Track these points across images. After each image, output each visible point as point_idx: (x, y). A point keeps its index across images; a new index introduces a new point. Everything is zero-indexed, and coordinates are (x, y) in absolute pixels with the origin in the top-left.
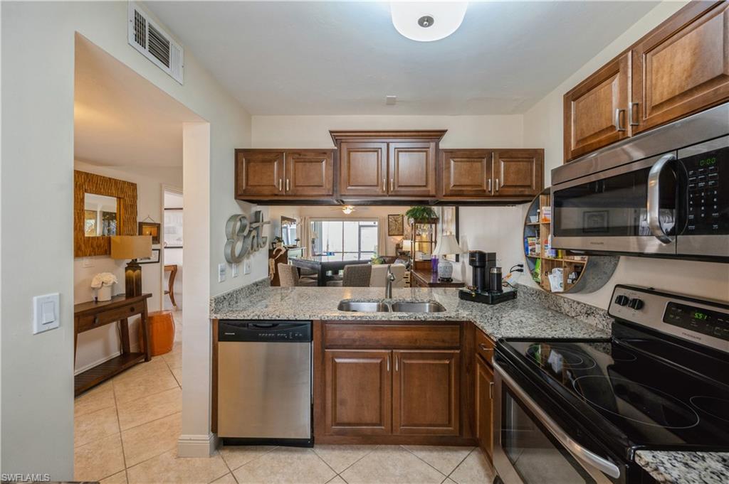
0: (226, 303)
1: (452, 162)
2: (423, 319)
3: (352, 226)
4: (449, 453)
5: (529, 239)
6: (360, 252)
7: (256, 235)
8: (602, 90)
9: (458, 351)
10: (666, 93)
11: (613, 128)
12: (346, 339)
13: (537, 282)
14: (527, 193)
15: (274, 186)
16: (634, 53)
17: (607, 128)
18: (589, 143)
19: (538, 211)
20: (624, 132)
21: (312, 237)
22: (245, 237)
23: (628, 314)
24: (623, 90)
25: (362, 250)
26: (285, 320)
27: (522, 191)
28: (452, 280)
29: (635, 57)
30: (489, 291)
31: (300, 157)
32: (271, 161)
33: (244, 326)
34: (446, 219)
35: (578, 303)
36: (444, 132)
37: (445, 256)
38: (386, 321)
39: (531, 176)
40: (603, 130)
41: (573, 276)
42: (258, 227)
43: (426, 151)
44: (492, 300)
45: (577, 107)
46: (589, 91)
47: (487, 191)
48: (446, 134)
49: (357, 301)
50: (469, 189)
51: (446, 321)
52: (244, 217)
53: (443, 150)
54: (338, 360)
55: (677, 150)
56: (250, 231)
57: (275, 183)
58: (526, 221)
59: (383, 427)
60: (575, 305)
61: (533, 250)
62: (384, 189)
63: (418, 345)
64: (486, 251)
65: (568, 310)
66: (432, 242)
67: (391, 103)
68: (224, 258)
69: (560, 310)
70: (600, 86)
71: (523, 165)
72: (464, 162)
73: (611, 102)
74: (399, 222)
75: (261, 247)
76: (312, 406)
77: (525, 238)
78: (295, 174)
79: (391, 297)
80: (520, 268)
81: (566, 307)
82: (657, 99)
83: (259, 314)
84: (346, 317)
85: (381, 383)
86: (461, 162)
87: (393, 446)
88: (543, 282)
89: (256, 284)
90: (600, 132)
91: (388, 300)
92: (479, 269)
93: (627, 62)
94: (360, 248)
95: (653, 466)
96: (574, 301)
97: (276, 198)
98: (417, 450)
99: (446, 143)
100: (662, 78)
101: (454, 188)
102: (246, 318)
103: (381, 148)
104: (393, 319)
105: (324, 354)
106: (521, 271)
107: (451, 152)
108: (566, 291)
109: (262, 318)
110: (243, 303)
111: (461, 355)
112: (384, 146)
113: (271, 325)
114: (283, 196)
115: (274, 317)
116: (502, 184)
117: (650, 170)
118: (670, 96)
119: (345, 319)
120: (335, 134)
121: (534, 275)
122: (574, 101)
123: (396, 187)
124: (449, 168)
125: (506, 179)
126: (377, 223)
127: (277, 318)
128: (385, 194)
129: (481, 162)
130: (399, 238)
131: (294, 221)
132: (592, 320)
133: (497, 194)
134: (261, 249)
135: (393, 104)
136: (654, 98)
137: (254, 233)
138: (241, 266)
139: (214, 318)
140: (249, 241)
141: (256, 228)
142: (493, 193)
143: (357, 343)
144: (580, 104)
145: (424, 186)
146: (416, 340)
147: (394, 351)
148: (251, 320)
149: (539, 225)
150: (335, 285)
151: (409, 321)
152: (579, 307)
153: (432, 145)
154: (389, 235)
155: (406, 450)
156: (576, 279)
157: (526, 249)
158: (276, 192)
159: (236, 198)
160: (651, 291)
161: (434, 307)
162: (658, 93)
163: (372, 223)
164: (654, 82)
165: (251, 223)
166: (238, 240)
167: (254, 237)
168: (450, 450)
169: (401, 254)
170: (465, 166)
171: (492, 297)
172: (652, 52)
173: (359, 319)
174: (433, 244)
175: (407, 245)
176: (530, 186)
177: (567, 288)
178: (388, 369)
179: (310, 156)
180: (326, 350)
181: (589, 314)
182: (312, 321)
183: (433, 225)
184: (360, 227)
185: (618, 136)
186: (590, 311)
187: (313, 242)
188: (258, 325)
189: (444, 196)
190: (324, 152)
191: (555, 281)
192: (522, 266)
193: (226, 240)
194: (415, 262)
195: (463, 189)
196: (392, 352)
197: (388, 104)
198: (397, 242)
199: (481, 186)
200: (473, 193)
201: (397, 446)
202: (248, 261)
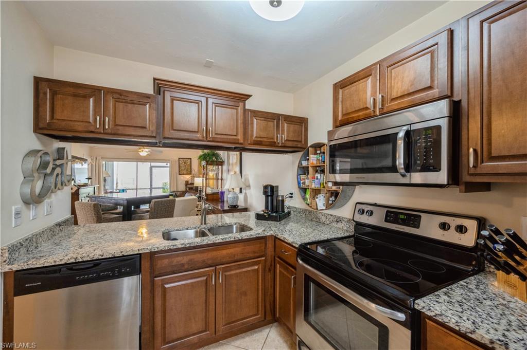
0: (23, 250)
1: (255, 120)
2: (240, 238)
3: (145, 167)
4: (256, 335)
5: (301, 176)
6: (151, 189)
7: (60, 173)
8: (361, 84)
9: (263, 258)
10: (399, 92)
11: (367, 108)
12: (175, 265)
13: (307, 204)
14: (299, 146)
15: (90, 122)
16: (381, 66)
17: (363, 108)
18: (351, 116)
19: (308, 158)
20: (374, 112)
21: (104, 176)
22: (45, 175)
23: (364, 219)
24: (374, 87)
25: (153, 187)
26: (110, 258)
27: (296, 144)
28: (238, 207)
29: (381, 68)
30: (276, 212)
31: (120, 97)
32: (86, 97)
33: (55, 272)
34: (231, 162)
35: (331, 215)
36: (250, 96)
37: (233, 189)
38: (212, 244)
39: (302, 134)
40: (361, 109)
41: (333, 198)
42: (62, 164)
43: (237, 109)
44: (280, 218)
45: (343, 93)
46: (351, 84)
47: (277, 143)
48: (251, 97)
49: (177, 230)
50: (265, 140)
51: (257, 237)
52: (46, 154)
53: (248, 109)
54: (167, 286)
55: (410, 124)
56: (54, 169)
57: (91, 120)
58: (299, 163)
59: (208, 332)
60: (329, 217)
61: (304, 183)
62: (204, 136)
63: (235, 259)
64: (274, 185)
65: (324, 220)
66: (218, 179)
67: (208, 65)
68: (20, 198)
69: (320, 220)
70: (359, 82)
71: (297, 127)
72: (262, 120)
73: (366, 93)
74: (188, 164)
75: (66, 185)
76: (140, 334)
77: (298, 175)
78: (115, 113)
79: (205, 224)
80: (291, 195)
81: (323, 219)
82: (394, 95)
83: (75, 256)
84: (176, 245)
85: (206, 296)
86: (260, 120)
87: (214, 344)
88: (311, 204)
89: (59, 225)
90: (358, 110)
91: (204, 226)
92: (270, 197)
93: (377, 70)
94: (151, 185)
95: (427, 308)
96: (328, 215)
97: (91, 135)
98: (233, 341)
99: (250, 105)
100: (397, 83)
101: (255, 139)
102: (57, 263)
103: (201, 101)
104: (217, 242)
105: (153, 283)
106: (291, 197)
107: (254, 112)
108: (327, 208)
109: (81, 260)
110: (45, 246)
111: (265, 260)
112: (204, 100)
113: (92, 265)
114: (100, 133)
115: (96, 257)
116: (286, 139)
117: (397, 135)
118: (402, 94)
119: (175, 247)
120: (159, 82)
121: (304, 199)
122: (341, 89)
123: (213, 135)
124: (252, 124)
125: (287, 136)
126: (169, 164)
127: (100, 257)
128: (205, 139)
129: (273, 122)
130: (188, 177)
131: (86, 160)
132: (340, 225)
133: (283, 145)
134: (65, 187)
135: (210, 67)
136: (392, 94)
137: (58, 170)
138: (40, 206)
139: (7, 270)
140: (52, 180)
141: (61, 166)
142: (280, 145)
143: (186, 266)
144: (345, 92)
145: (234, 135)
146: (235, 255)
147: (217, 267)
148: (66, 264)
149: (308, 167)
150: (141, 218)
151: (230, 241)
152: (332, 218)
153: (241, 104)
154: (179, 174)
155: (225, 344)
156: (334, 201)
157: (299, 183)
158: (92, 129)
159: (35, 131)
160: (375, 205)
161: (240, 227)
162: (395, 91)
163: (164, 164)
164: (393, 85)
165: (54, 160)
166: (39, 178)
167: (57, 175)
168: (256, 332)
169: (189, 189)
170: (263, 123)
171: (280, 216)
172: (391, 67)
173: (188, 245)
174: (220, 181)
175: (199, 182)
176: (301, 142)
177: (329, 206)
178: (213, 283)
179: (131, 98)
180: (156, 279)
181: (338, 222)
182: (140, 254)
183: (220, 167)
184: (152, 167)
185: (371, 114)
186: (339, 220)
187: (105, 180)
188: (74, 268)
189: (249, 144)
190: (147, 96)
191: (321, 201)
192: (292, 194)
193: (23, 178)
194: (207, 195)
195: (262, 140)
196: (216, 268)
197: (205, 66)
198: (186, 179)
199: (273, 139)
200: (268, 143)
201: (217, 344)
202: (49, 201)
